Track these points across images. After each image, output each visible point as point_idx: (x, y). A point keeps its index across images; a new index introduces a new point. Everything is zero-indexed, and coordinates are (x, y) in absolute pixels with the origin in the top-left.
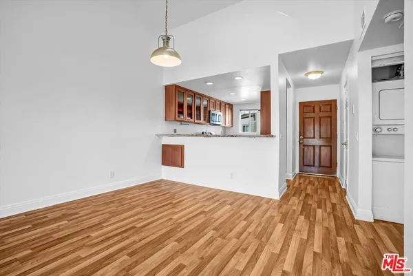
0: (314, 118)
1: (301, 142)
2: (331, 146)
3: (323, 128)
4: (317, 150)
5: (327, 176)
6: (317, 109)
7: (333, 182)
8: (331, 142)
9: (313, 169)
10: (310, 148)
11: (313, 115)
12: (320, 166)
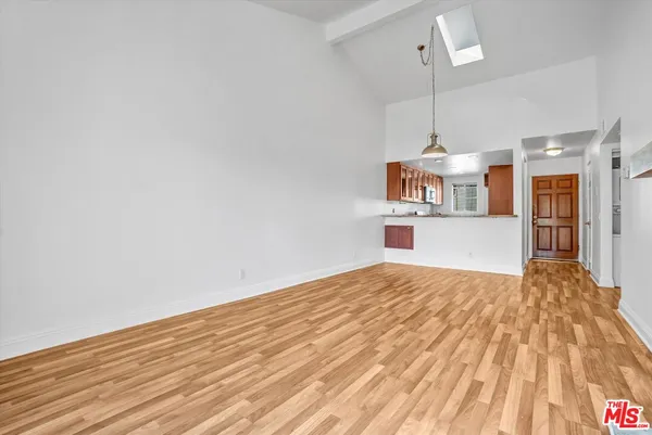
0: (551, 195)
1: (535, 222)
2: (571, 227)
3: (562, 206)
4: (554, 232)
5: (568, 262)
6: (554, 183)
7: (575, 266)
8: (571, 222)
9: (550, 253)
10: (545, 229)
11: (548, 191)
12: (558, 250)
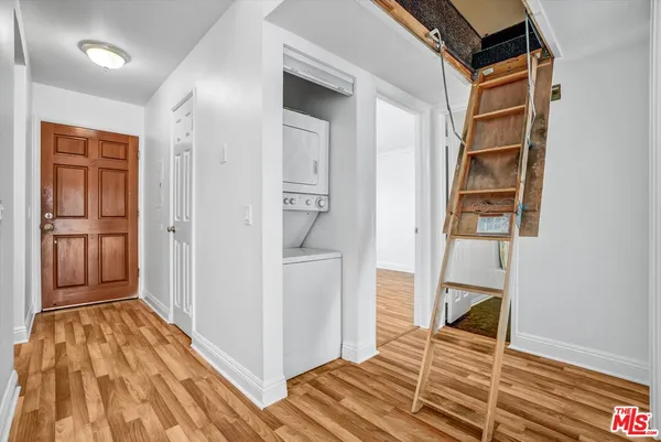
0: (86, 170)
1: (48, 227)
2: (125, 236)
4: (94, 245)
5: (118, 301)
6: (93, 149)
10: (73, 241)
12: (100, 283)
